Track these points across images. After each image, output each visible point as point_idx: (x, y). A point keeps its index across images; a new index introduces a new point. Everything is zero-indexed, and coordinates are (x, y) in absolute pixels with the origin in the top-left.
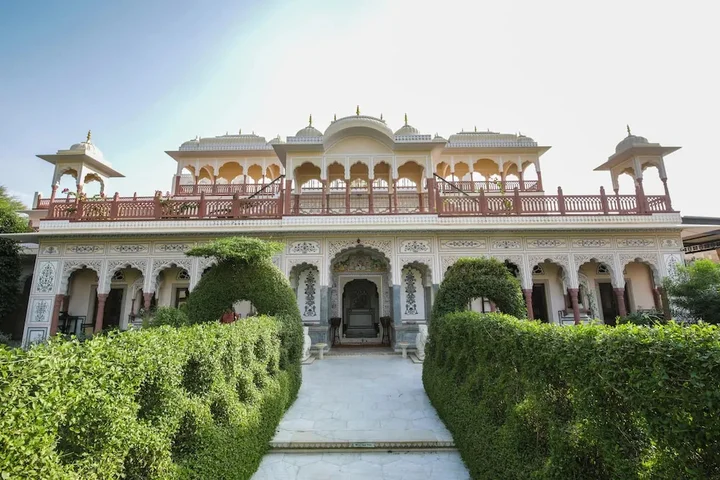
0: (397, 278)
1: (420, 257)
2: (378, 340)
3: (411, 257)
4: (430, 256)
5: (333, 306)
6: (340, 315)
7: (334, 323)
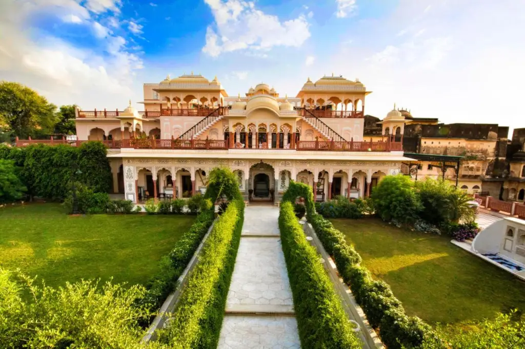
0: (277, 176)
1: (287, 168)
2: (269, 198)
3: (283, 168)
4: (291, 168)
5: (250, 184)
6: (253, 189)
7: (250, 192)
